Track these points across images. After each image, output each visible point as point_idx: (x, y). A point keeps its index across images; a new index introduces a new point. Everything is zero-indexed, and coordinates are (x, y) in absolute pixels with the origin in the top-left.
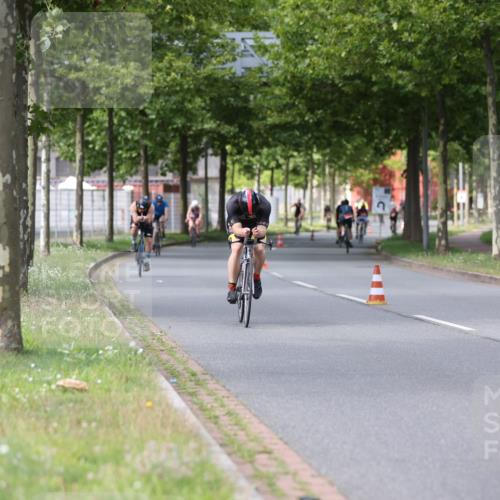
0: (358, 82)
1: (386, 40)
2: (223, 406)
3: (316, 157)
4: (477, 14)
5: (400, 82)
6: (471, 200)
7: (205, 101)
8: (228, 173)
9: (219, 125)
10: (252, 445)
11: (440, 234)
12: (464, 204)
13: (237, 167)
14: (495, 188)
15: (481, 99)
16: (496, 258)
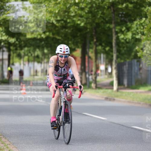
0: (63, 22)
1: (73, 6)
2: (7, 148)
3: (46, 51)
5: (79, 22)
6: (106, 69)
7: (2, 28)
8: (11, 57)
9: (8, 38)
11: (93, 82)
12: (103, 71)
13: (15, 55)
14: (115, 64)
15: (110, 30)
16: (115, 91)
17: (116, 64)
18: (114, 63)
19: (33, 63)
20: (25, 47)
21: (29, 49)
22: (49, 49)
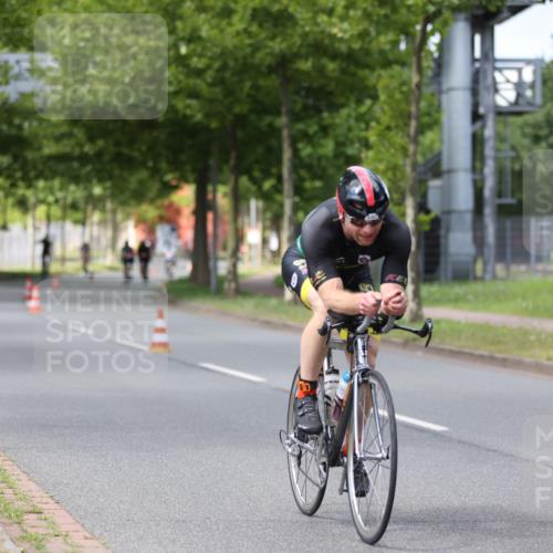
1: (174, 66)
3: (97, 190)
4: (273, 38)
5: (188, 112)
6: (265, 241)
10: (19, 505)
11: (230, 277)
12: (256, 246)
13: (11, 201)
14: (289, 228)
15: (274, 132)
16: (289, 303)
17: (292, 229)
18: (286, 224)
19: (60, 223)
20: (38, 177)
21: (49, 184)
22: (108, 184)
